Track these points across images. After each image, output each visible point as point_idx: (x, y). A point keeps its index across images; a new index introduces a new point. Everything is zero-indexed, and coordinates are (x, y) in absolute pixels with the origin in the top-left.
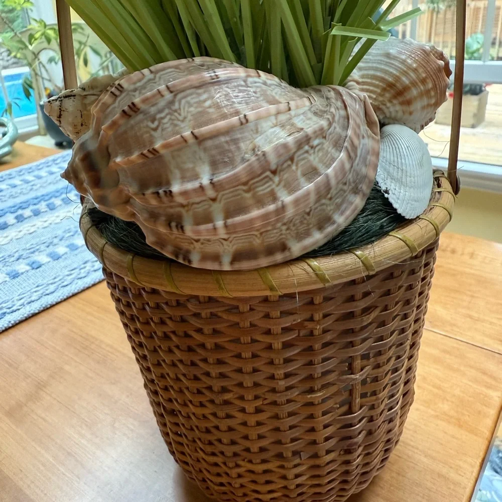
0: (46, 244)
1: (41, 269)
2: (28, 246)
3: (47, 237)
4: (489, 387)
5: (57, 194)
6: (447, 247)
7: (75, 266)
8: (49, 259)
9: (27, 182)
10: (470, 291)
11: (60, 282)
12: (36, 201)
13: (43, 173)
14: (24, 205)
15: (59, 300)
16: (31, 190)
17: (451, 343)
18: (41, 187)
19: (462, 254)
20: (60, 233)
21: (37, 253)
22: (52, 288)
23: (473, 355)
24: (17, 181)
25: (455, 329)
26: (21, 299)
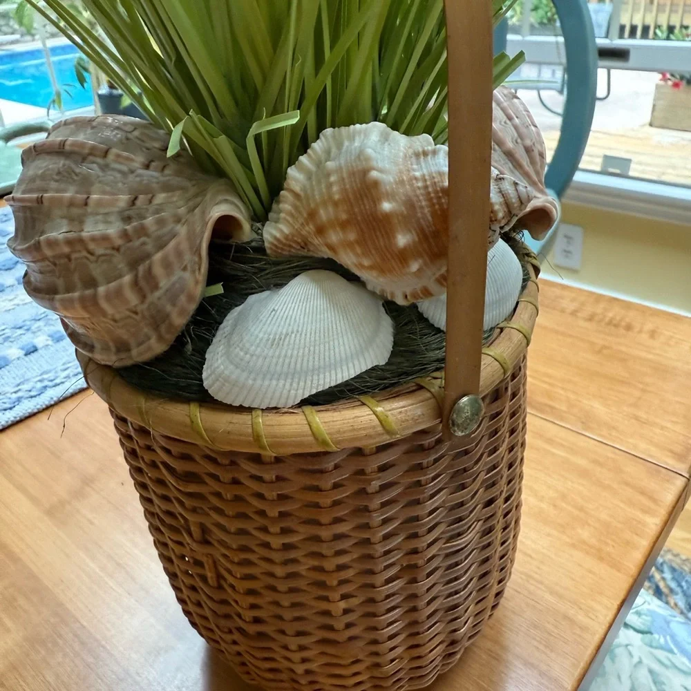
4: (646, 511)
6: (621, 320)
10: (641, 383)
17: (609, 453)
19: (640, 331)
25: (614, 433)
26: (66, 369)
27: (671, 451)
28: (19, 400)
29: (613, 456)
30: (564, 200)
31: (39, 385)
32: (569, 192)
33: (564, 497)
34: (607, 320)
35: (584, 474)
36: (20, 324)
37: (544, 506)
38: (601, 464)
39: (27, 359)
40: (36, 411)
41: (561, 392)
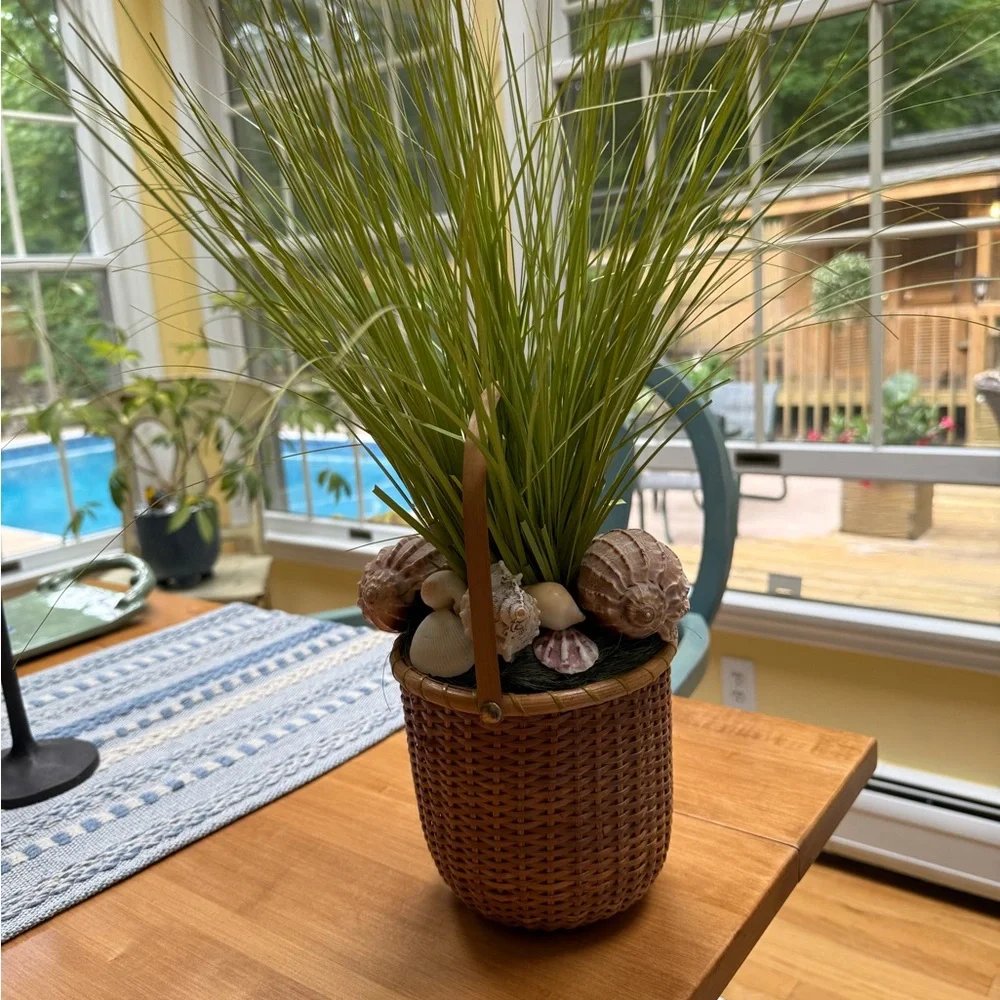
0: (234, 736)
1: (235, 766)
2: (209, 738)
3: (232, 727)
4: (760, 872)
5: (230, 669)
6: (749, 731)
7: (279, 761)
8: (242, 754)
9: (180, 653)
10: (765, 780)
11: (264, 781)
12: (202, 680)
13: (200, 638)
14: (187, 685)
15: (268, 800)
16: (190, 664)
17: (732, 834)
18: (203, 659)
19: (767, 739)
20: (248, 720)
21: (223, 747)
22: (255, 788)
23: (753, 846)
24: (164, 651)
25: (738, 820)
26: (219, 801)
27: (786, 830)
28: (182, 828)
29: (735, 836)
30: (715, 627)
31: (197, 815)
32: (720, 617)
34: (737, 731)
35: (710, 851)
36: (156, 763)
38: (726, 843)
39: (175, 794)
40: (200, 836)
41: (693, 791)
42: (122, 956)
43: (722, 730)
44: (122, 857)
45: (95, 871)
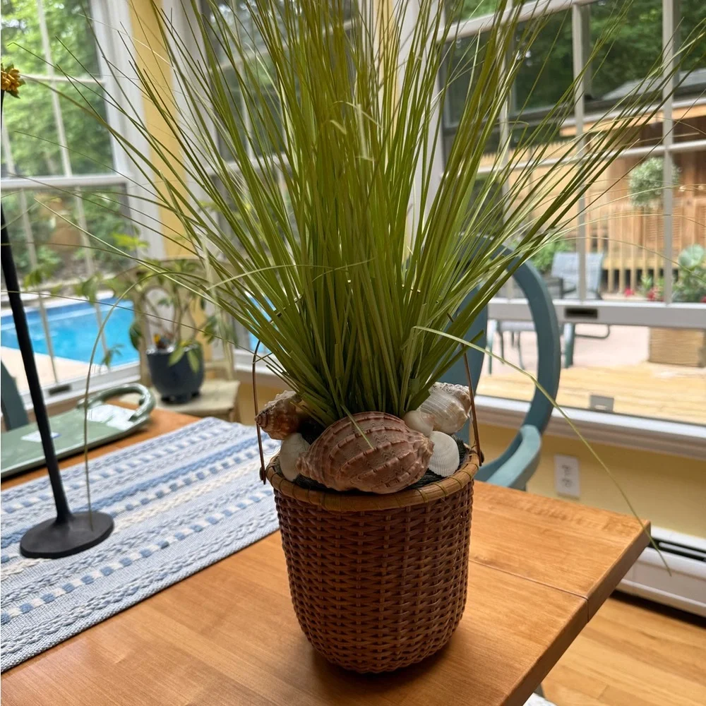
0: (203, 511)
1: (203, 532)
2: (187, 513)
3: (202, 505)
4: (559, 616)
5: (203, 464)
6: (559, 514)
7: (232, 529)
8: (208, 524)
9: (170, 452)
10: (567, 550)
11: (222, 542)
12: (184, 471)
13: (184, 442)
14: (174, 475)
15: (224, 556)
16: (177, 460)
18: (186, 457)
19: (572, 520)
20: (213, 500)
21: (196, 519)
22: (216, 547)
23: (554, 596)
24: (160, 451)
25: (546, 578)
26: (191, 556)
27: (580, 586)
28: (166, 574)
29: (543, 589)
31: (176, 566)
33: (512, 611)
34: (550, 513)
35: (525, 599)
36: (151, 529)
37: (500, 616)
38: (535, 594)
39: (163, 551)
40: (178, 580)
41: (516, 557)
42: (124, 660)
43: (539, 514)
44: (126, 594)
45: (108, 602)
